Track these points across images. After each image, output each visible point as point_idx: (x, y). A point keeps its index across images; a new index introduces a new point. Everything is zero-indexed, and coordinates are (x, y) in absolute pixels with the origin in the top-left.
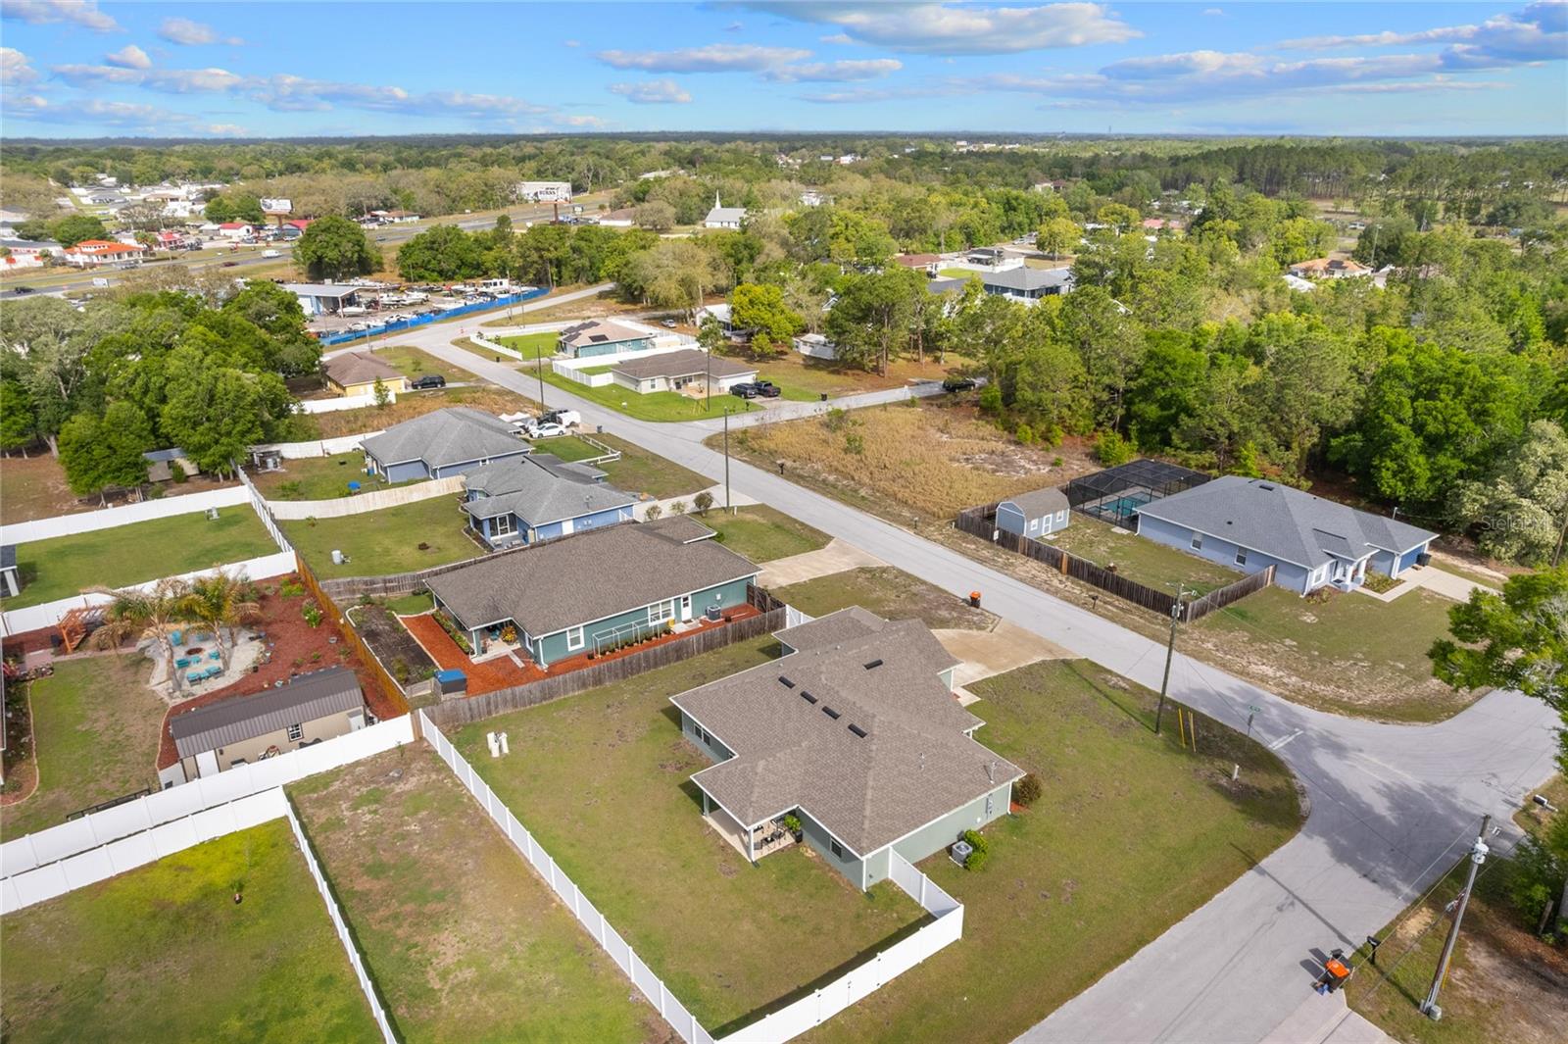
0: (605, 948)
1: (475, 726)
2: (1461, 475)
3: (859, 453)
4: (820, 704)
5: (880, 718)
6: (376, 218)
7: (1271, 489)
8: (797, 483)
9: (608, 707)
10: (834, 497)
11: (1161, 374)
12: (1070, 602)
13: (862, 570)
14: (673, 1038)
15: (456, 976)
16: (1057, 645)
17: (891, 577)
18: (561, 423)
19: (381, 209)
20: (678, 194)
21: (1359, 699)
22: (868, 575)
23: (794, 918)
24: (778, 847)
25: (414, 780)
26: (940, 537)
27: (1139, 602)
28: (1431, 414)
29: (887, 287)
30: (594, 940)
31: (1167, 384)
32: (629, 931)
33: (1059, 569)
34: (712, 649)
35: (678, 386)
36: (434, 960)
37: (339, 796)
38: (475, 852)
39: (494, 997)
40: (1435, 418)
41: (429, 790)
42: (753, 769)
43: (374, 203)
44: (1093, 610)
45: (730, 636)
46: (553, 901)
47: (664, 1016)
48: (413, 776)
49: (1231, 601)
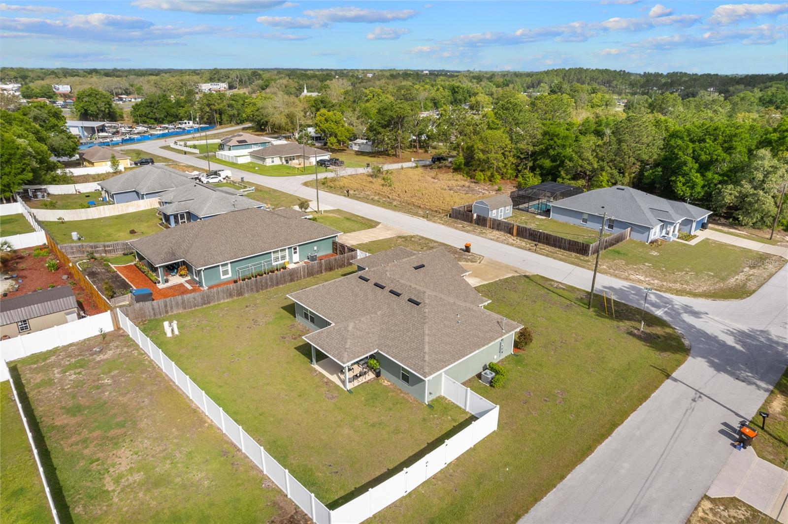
0: (243, 451)
1: (157, 320)
2: (720, 182)
3: (390, 186)
4: (387, 289)
5: (428, 295)
6: (121, 99)
7: (623, 190)
8: (357, 200)
9: (247, 307)
10: (378, 206)
11: (552, 142)
12: (521, 248)
13: (399, 237)
14: (297, 512)
15: (128, 479)
16: (519, 269)
17: (417, 240)
18: (220, 176)
19: (124, 94)
20: (284, 87)
21: (695, 290)
22: (403, 239)
23: (380, 424)
24: (364, 380)
25: (110, 353)
26: (442, 222)
27: (560, 247)
28: (703, 150)
29: (400, 108)
30: (235, 446)
31: (555, 148)
32: (262, 439)
33: (512, 234)
34: (313, 275)
35: (287, 161)
36: (111, 470)
37: (53, 365)
38: (150, 394)
39: (156, 492)
40: (705, 153)
41: (121, 358)
42: (346, 328)
43: (120, 91)
44: (535, 251)
45: (323, 268)
46: (206, 422)
47: (289, 496)
48: (111, 350)
49: (610, 246)
